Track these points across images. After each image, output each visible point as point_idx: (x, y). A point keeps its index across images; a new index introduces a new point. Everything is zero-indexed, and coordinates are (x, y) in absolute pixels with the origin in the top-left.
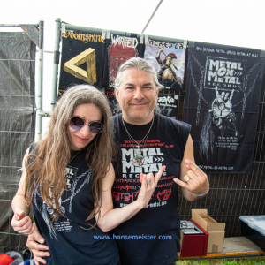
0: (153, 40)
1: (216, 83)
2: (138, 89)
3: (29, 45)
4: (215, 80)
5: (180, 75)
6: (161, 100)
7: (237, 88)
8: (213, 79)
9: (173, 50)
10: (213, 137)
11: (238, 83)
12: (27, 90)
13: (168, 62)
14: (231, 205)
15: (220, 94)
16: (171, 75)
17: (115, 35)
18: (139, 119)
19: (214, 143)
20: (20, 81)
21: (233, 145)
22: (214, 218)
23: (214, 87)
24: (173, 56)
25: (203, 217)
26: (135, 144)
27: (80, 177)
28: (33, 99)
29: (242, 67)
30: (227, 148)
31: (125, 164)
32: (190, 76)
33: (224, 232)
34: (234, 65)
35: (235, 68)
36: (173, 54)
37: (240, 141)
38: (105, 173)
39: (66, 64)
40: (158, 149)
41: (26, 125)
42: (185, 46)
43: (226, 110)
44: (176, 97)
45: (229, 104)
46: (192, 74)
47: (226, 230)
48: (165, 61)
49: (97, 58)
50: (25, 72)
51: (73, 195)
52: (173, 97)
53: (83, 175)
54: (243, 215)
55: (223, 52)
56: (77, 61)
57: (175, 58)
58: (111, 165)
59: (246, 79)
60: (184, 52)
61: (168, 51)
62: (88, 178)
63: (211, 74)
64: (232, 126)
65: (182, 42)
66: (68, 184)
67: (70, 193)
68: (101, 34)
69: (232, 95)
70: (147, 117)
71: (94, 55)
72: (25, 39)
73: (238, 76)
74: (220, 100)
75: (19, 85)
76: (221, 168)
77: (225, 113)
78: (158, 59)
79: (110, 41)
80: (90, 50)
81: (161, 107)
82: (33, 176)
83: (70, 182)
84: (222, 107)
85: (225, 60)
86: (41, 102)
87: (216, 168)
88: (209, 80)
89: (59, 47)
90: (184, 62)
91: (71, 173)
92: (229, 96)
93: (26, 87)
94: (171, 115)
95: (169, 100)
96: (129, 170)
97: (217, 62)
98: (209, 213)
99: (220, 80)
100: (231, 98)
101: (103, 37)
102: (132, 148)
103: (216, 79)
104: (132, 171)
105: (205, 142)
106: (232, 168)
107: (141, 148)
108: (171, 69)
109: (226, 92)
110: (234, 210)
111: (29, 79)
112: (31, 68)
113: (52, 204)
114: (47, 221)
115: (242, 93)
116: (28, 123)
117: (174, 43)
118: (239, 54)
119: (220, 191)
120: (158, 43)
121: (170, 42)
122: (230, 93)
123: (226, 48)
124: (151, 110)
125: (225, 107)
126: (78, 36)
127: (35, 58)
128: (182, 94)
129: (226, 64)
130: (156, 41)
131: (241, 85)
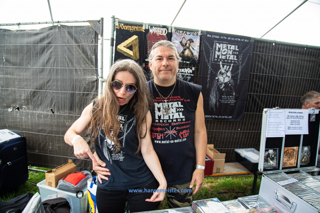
0: (177, 29)
2: (165, 59)
3: (94, 34)
4: (220, 58)
5: (196, 53)
6: (183, 70)
7: (235, 63)
8: (218, 56)
9: (191, 37)
10: (218, 96)
11: (235, 59)
12: (93, 65)
13: (188, 45)
14: (229, 142)
15: (223, 67)
17: (152, 27)
19: (219, 100)
20: (88, 58)
21: (232, 101)
22: (218, 150)
23: (219, 62)
24: (191, 41)
25: (211, 150)
27: (129, 121)
28: (97, 70)
29: (238, 48)
30: (227, 104)
31: (157, 114)
32: (203, 55)
33: (224, 160)
34: (233, 47)
35: (234, 49)
36: (191, 40)
37: (236, 99)
39: (119, 47)
41: (92, 88)
42: (199, 34)
43: (227, 78)
44: (193, 69)
45: (229, 74)
46: (204, 53)
47: (226, 158)
49: (139, 42)
50: (91, 52)
51: (125, 135)
52: (191, 69)
53: (131, 120)
54: (237, 148)
55: (225, 38)
56: (125, 45)
57: (193, 42)
59: (241, 57)
60: (199, 38)
61: (188, 37)
62: (135, 121)
63: (217, 53)
64: (231, 89)
65: (197, 31)
68: (142, 26)
69: (231, 68)
71: (138, 41)
72: (91, 30)
73: (235, 55)
74: (223, 71)
75: (88, 61)
76: (223, 117)
77: (227, 80)
78: (181, 42)
79: (148, 30)
80: (135, 37)
81: (183, 76)
83: (123, 126)
84: (224, 76)
85: (227, 44)
86: (102, 72)
87: (220, 117)
88: (216, 57)
89: (114, 35)
90: (199, 44)
91: (123, 119)
92: (229, 68)
93: (92, 62)
94: (190, 81)
95: (188, 71)
97: (221, 45)
98: (215, 147)
99: (224, 57)
100: (231, 70)
101: (144, 28)
102: (162, 102)
103: (220, 56)
105: (213, 100)
106: (230, 117)
107: (168, 102)
108: (190, 50)
109: (227, 65)
110: (231, 145)
111: (94, 57)
112: (95, 50)
115: (238, 66)
116: (94, 86)
117: (192, 32)
118: (236, 39)
119: (222, 132)
120: (181, 32)
121: (189, 31)
122: (230, 66)
123: (228, 36)
125: (227, 76)
126: (127, 28)
127: (97, 43)
128: (198, 66)
129: (227, 47)
130: (180, 30)
131: (238, 61)
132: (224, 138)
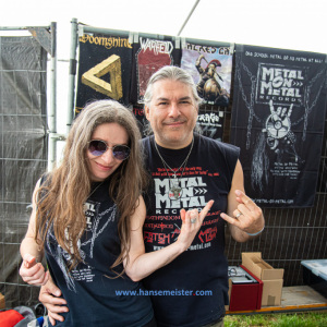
0: (191, 43)
1: (271, 96)
2: (173, 104)
3: (39, 53)
4: (270, 93)
5: (226, 87)
6: (202, 117)
7: (296, 102)
8: (266, 91)
9: (216, 56)
10: (267, 163)
11: (298, 95)
12: (38, 108)
13: (210, 71)
15: (276, 110)
16: (214, 86)
17: (144, 39)
18: (175, 141)
19: (269, 171)
20: (28, 96)
21: (294, 172)
22: (270, 263)
23: (268, 101)
24: (217, 64)
25: (257, 262)
26: (170, 172)
27: (103, 214)
28: (45, 118)
29: (302, 75)
30: (285, 177)
31: (159, 198)
32: (238, 89)
33: (282, 280)
34: (293, 74)
35: (294, 77)
36: (217, 61)
37: (301, 167)
38: (133, 208)
39: (85, 75)
40: (200, 179)
41: (36, 151)
42: (231, 51)
43: (283, 129)
44: (221, 114)
45: (286, 122)
46: (240, 86)
47: (284, 278)
48: (207, 70)
49: (122, 67)
50: (35, 85)
51: (94, 236)
52: (217, 114)
53: (107, 211)
54: (305, 258)
55: (279, 57)
56: (98, 71)
58: (141, 198)
59: (308, 91)
60: (230, 58)
61: (210, 57)
62: (113, 214)
63: (264, 85)
64: (291, 150)
65: (228, 46)
66: (88, 222)
67: (90, 234)
68: (127, 37)
69: (290, 111)
70: (185, 139)
71: (119, 64)
72: (34, 45)
73: (298, 87)
74: (276, 118)
75: (27, 101)
76: (278, 201)
77: (282, 133)
78: (198, 67)
79: (138, 45)
80: (114, 58)
81: (203, 127)
82: (45, 213)
83: (91, 221)
84: (278, 126)
85: (282, 68)
86: (55, 122)
87: (271, 201)
88: (262, 92)
89: (75, 53)
90: (230, 70)
91: (92, 209)
92: (287, 113)
93: (35, 104)
94: (215, 137)
95: (212, 118)
96: (163, 204)
97: (272, 70)
98: (264, 257)
99: (276, 92)
100: (289, 114)
101: (130, 41)
102: (167, 177)
103: (270, 90)
104: (168, 206)
105: (259, 170)
106: (291, 201)
107: (178, 177)
108: (214, 80)
109: (283, 107)
111: (39, 94)
112: (41, 80)
113: (69, 248)
114: (63, 268)
115: (303, 108)
116: (39, 148)
117: (218, 47)
118: (299, 59)
120: (198, 47)
121: (213, 47)
122: (288, 108)
123: (283, 53)
124: (190, 130)
125: (283, 126)
126: (99, 41)
127: (45, 69)
128: (229, 110)
129: (283, 73)
130: (196, 44)
131: (302, 98)
132: (280, 241)
